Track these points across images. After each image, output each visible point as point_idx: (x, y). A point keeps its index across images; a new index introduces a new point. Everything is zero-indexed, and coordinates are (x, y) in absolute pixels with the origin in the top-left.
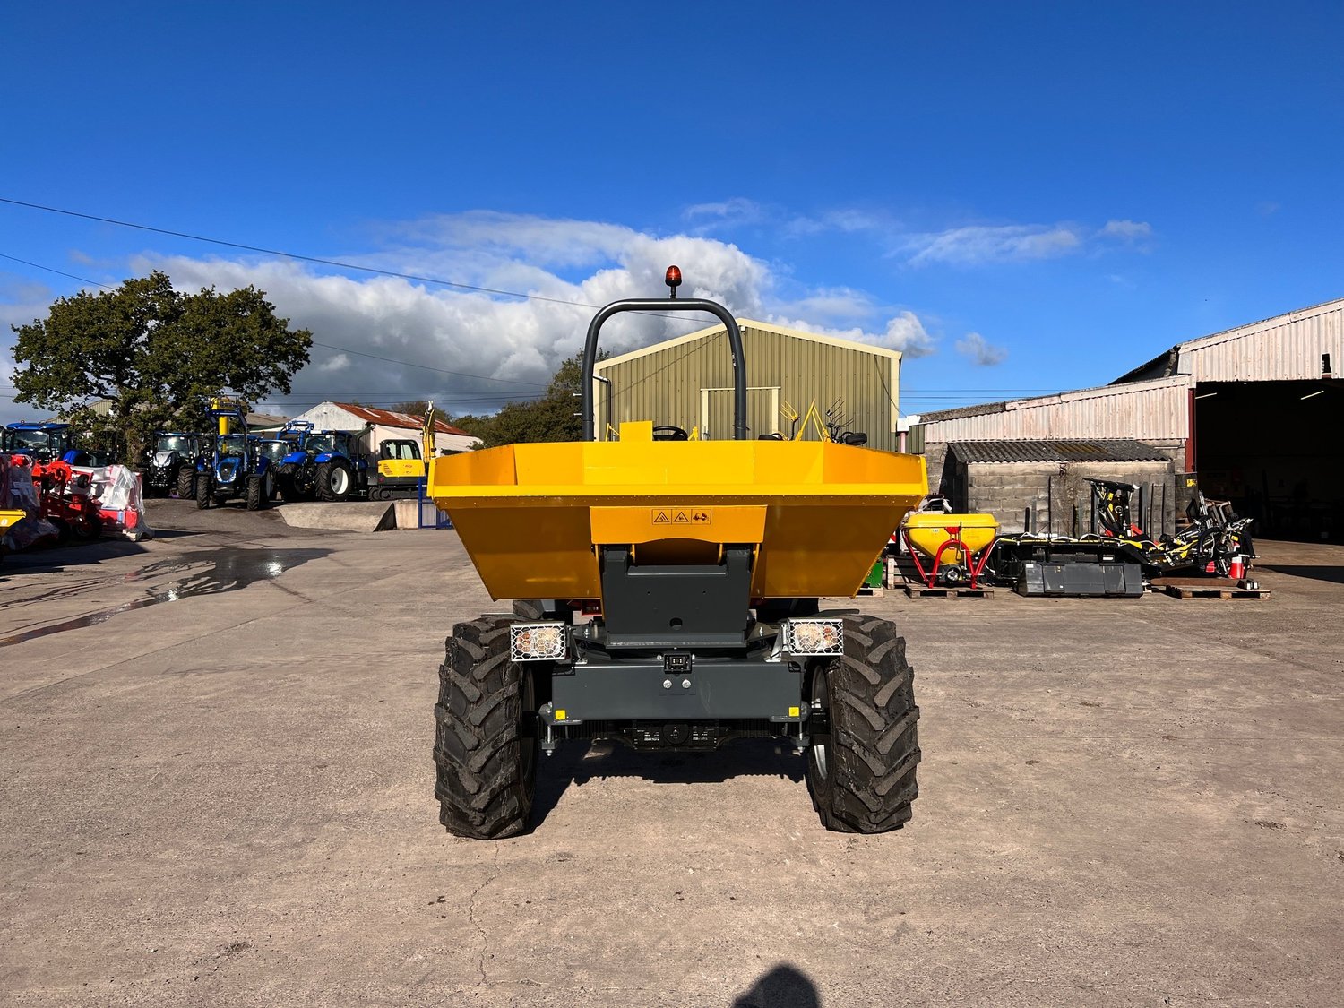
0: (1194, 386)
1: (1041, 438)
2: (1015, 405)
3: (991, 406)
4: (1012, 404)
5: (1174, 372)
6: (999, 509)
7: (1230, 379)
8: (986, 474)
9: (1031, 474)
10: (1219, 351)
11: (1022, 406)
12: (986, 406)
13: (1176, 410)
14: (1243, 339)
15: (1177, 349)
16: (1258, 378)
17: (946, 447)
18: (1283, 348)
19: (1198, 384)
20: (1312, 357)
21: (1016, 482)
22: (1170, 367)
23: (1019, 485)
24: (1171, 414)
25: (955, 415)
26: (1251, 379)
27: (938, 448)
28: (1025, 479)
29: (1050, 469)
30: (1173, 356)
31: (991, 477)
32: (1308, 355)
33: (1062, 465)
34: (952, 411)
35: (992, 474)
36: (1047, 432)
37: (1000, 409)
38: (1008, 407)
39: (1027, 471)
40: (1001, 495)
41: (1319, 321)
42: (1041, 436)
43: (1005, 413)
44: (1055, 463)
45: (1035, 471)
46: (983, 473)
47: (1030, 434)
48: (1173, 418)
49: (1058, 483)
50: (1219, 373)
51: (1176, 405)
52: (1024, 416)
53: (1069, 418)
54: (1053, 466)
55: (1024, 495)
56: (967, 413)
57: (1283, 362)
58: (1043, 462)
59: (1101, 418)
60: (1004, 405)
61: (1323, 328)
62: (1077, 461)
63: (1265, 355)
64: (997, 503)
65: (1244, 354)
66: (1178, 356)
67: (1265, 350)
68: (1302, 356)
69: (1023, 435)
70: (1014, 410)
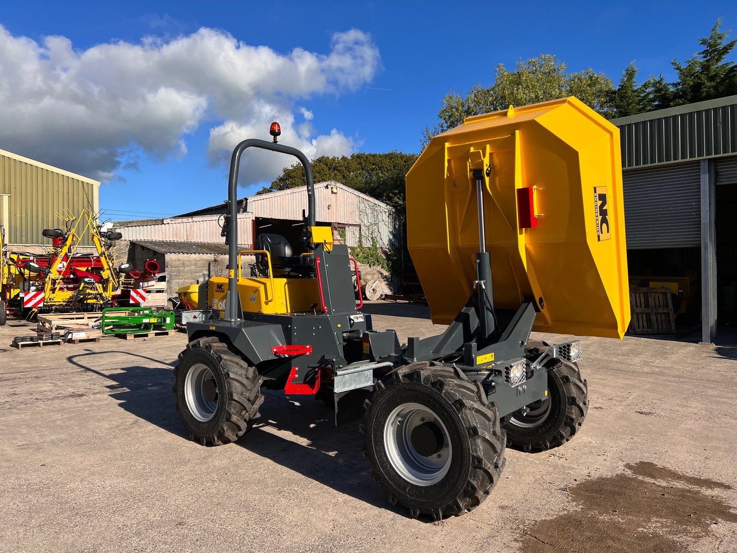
0: (254, 219)
1: (182, 241)
2: (169, 221)
3: (156, 220)
4: (167, 220)
5: (245, 210)
6: (182, 281)
7: (268, 217)
8: (175, 260)
9: (199, 261)
10: (264, 203)
11: (172, 222)
12: (152, 220)
13: (247, 229)
14: (273, 198)
15: (246, 199)
16: (279, 218)
17: (129, 243)
18: (288, 203)
19: (256, 218)
20: (299, 210)
21: (191, 265)
22: (242, 208)
23: (193, 267)
24: (244, 232)
25: (134, 224)
26: (277, 218)
27: (124, 243)
28: (196, 263)
29: (209, 258)
30: (244, 203)
31: (178, 262)
32: (297, 209)
33: (215, 257)
34: (133, 222)
35: (179, 260)
36: (185, 237)
37: (160, 222)
38: (165, 222)
39: (197, 259)
40: (183, 272)
41: (301, 193)
42: (182, 239)
43: (163, 225)
44: (211, 255)
45: (201, 259)
46: (174, 260)
47: (176, 238)
48: (245, 234)
49: (214, 266)
50: (264, 213)
51: (247, 227)
52: (173, 228)
53: (197, 230)
54: (210, 257)
55: (196, 272)
56: (142, 224)
57: (288, 211)
59: (213, 231)
60: (162, 220)
61: (303, 197)
62: (222, 254)
63: (282, 207)
64: (181, 277)
65: (274, 206)
66: (246, 204)
67: (282, 203)
68: (295, 209)
69: (173, 238)
70: (168, 224)
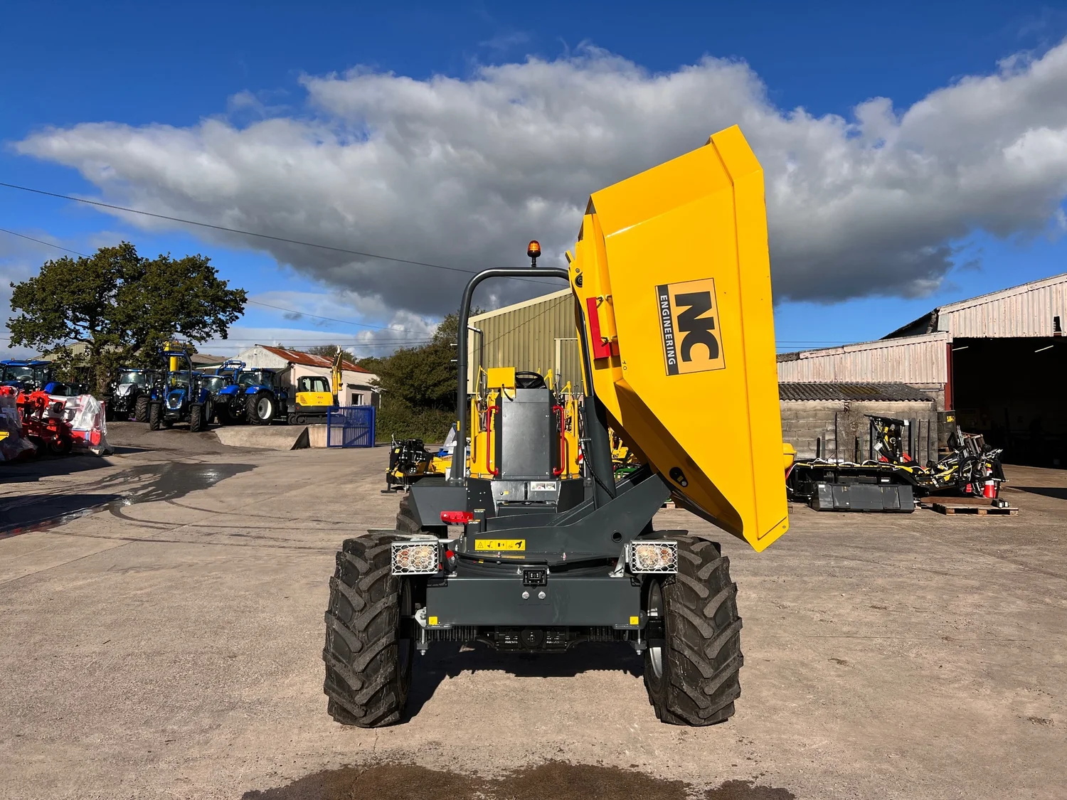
0: (951, 341)
1: (828, 381)
2: (807, 354)
3: (788, 355)
4: (805, 354)
5: (935, 330)
6: (795, 439)
7: (980, 335)
8: (784, 411)
9: (821, 410)
10: (971, 313)
11: (813, 356)
12: (783, 355)
13: (937, 360)
14: (990, 304)
15: (937, 311)
16: (1002, 335)
18: (1022, 310)
19: (954, 339)
20: (1045, 318)
21: (808, 417)
22: (931, 326)
23: (811, 419)
24: (933, 364)
26: (997, 336)
28: (816, 414)
29: (836, 406)
30: (934, 317)
31: (789, 412)
32: (1043, 317)
33: (846, 404)
36: (833, 377)
37: (795, 357)
38: (801, 356)
39: (819, 408)
40: (797, 427)
41: (1050, 289)
42: (828, 379)
43: (799, 361)
44: (840, 402)
45: (824, 408)
47: (819, 378)
48: (934, 366)
49: (843, 418)
50: (971, 331)
51: (936, 356)
52: (814, 364)
53: (850, 366)
54: (839, 404)
55: (815, 427)
57: (1022, 322)
58: (830, 400)
59: (876, 365)
60: (798, 354)
61: (1054, 295)
62: (858, 401)
63: (1008, 317)
64: (793, 434)
65: (991, 317)
66: (937, 318)
67: (1008, 313)
68: (1036, 319)
69: (814, 378)
70: (806, 358)
